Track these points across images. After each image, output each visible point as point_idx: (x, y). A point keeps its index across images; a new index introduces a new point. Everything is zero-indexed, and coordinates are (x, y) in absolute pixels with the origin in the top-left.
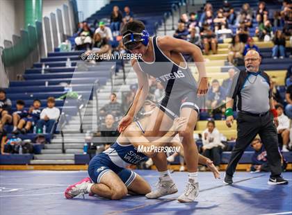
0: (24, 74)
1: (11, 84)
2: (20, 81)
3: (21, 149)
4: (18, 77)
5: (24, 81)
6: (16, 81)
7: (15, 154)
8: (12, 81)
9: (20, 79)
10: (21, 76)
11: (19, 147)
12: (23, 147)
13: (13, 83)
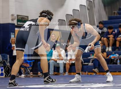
0: (118, 11)
1: (110, 18)
2: (115, 15)
3: (118, 61)
4: (114, 13)
5: (118, 15)
6: (113, 16)
7: (115, 65)
8: (110, 16)
9: (116, 14)
10: (116, 12)
11: (117, 60)
12: (120, 60)
13: (111, 17)
